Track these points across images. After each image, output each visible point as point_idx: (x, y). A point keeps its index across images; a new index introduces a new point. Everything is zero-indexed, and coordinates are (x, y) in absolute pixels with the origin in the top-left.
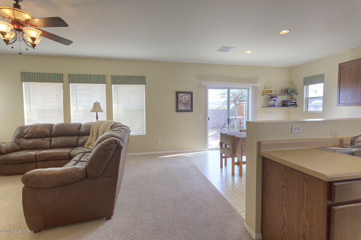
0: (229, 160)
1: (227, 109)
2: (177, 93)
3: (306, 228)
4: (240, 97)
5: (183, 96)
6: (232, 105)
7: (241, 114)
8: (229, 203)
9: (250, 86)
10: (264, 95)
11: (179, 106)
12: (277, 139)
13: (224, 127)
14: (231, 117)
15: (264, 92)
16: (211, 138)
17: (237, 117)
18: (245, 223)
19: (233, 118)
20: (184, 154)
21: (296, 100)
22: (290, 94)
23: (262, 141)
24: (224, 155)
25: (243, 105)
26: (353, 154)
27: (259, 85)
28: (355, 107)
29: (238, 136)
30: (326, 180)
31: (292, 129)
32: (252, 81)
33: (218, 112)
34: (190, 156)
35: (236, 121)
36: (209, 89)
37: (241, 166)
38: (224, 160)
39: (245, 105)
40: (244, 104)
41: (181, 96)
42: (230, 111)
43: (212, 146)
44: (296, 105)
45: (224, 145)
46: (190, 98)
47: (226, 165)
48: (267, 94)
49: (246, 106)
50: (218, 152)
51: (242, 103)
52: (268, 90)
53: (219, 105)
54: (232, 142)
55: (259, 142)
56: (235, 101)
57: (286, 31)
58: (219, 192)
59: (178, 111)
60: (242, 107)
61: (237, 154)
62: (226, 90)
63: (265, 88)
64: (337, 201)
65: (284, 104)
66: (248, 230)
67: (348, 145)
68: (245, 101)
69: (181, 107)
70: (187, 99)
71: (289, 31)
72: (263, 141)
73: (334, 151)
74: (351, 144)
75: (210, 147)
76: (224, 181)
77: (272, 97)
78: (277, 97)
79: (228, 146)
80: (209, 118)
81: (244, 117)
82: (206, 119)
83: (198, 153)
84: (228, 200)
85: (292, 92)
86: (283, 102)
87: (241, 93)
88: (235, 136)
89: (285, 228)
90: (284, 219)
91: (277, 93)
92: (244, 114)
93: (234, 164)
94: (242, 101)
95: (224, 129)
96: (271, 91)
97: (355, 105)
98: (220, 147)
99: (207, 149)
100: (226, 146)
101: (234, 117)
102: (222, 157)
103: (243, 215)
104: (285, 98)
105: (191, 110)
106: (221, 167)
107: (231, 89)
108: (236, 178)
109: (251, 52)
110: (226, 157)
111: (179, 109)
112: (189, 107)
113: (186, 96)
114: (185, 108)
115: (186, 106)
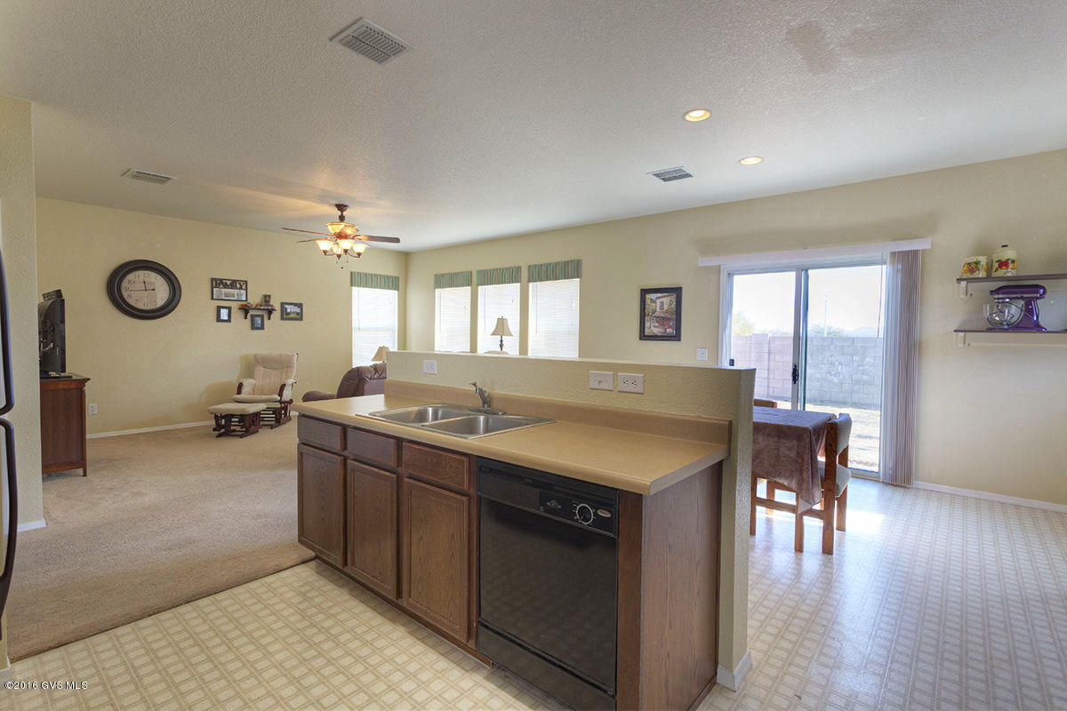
2: (644, 293)
5: (657, 298)
11: (647, 324)
27: (929, 247)
41: (651, 300)
46: (675, 303)
48: (970, 275)
59: (643, 337)
69: (652, 327)
70: (666, 307)
77: (1002, 289)
78: (1039, 286)
80: (732, 361)
82: (718, 361)
96: (1004, 265)
105: (677, 337)
111: (647, 332)
112: (670, 327)
113: (664, 300)
114: (661, 330)
115: (663, 325)
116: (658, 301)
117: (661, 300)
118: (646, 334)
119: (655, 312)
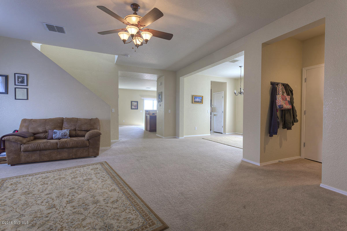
11: (132, 107)
41: (133, 103)
46: (137, 104)
59: (132, 109)
69: (133, 107)
112: (136, 107)
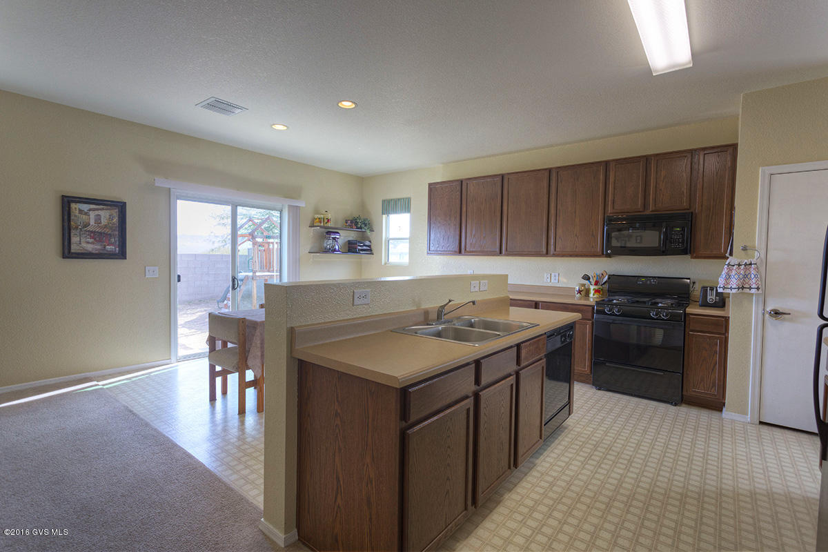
0: (233, 379)
1: (229, 252)
2: (67, 202)
3: (372, 484)
4: (265, 228)
5: (90, 210)
6: (245, 247)
7: (267, 266)
8: (225, 484)
9: (286, 204)
10: (314, 227)
11: (75, 239)
12: (327, 320)
13: (225, 298)
14: (241, 275)
15: (314, 219)
16: (189, 328)
17: (258, 274)
18: (262, 519)
19: (247, 277)
20: (95, 383)
21: (370, 241)
22: (361, 228)
23: (297, 327)
24: (218, 368)
25: (271, 246)
26: (439, 335)
27: (304, 206)
28: (448, 257)
29: (253, 319)
30: (398, 387)
31: (353, 297)
32: (290, 193)
33: (208, 260)
34: (115, 386)
35: (255, 283)
36: (178, 201)
37: (261, 388)
38: (219, 380)
39: (276, 246)
40: (273, 243)
41: (81, 211)
42: (238, 260)
43: (191, 349)
44: (371, 250)
45: (219, 345)
46: (115, 220)
47: (224, 392)
48: (319, 224)
49: (277, 249)
50: (205, 364)
51: (271, 240)
52: (322, 216)
53: (213, 243)
54: (239, 334)
55: (292, 328)
56: (252, 236)
57: (349, 104)
58: (202, 465)
59: (67, 253)
60: (268, 252)
61: (250, 363)
62: (229, 208)
63: (317, 212)
64: (413, 418)
65: (351, 248)
66: (268, 534)
67: (434, 321)
68: (273, 237)
70: (104, 221)
71: (354, 106)
72: (300, 326)
73: (416, 333)
74: (438, 318)
75: (182, 352)
76: (219, 434)
77: (329, 233)
78: (338, 233)
79: (230, 345)
80: (179, 276)
81: (275, 274)
82: (170, 277)
83: (143, 375)
84: (225, 479)
85: (363, 226)
86: (349, 244)
87: (267, 219)
88: (247, 318)
89: (339, 500)
90: (338, 481)
91: (339, 226)
92: (273, 266)
93: (243, 385)
94: (269, 237)
95: (226, 302)
96: (328, 221)
97: (447, 254)
98: (208, 350)
99: (173, 359)
100: (225, 344)
101: (251, 274)
102: (213, 375)
103: (259, 502)
104: (350, 235)
105: (122, 254)
106: (213, 398)
107: (240, 205)
108: (250, 419)
109: (285, 128)
110: (224, 374)
111: (74, 248)
112: (111, 244)
113: (101, 213)
114: (98, 247)
115: (100, 241)
116: (92, 214)
117: (97, 212)
118: (72, 251)
119: (87, 225)
